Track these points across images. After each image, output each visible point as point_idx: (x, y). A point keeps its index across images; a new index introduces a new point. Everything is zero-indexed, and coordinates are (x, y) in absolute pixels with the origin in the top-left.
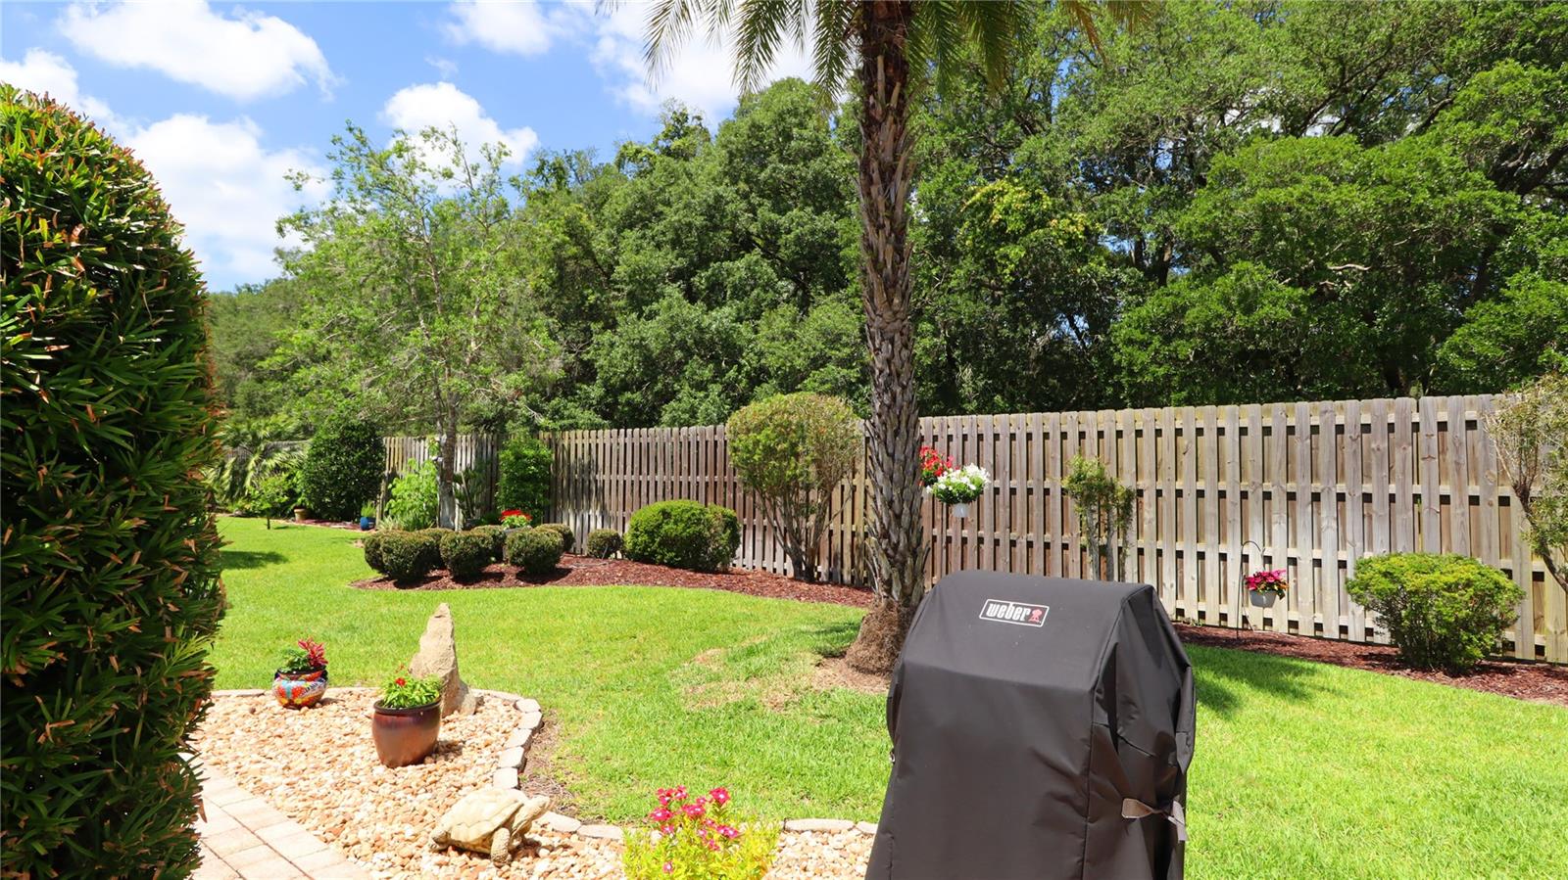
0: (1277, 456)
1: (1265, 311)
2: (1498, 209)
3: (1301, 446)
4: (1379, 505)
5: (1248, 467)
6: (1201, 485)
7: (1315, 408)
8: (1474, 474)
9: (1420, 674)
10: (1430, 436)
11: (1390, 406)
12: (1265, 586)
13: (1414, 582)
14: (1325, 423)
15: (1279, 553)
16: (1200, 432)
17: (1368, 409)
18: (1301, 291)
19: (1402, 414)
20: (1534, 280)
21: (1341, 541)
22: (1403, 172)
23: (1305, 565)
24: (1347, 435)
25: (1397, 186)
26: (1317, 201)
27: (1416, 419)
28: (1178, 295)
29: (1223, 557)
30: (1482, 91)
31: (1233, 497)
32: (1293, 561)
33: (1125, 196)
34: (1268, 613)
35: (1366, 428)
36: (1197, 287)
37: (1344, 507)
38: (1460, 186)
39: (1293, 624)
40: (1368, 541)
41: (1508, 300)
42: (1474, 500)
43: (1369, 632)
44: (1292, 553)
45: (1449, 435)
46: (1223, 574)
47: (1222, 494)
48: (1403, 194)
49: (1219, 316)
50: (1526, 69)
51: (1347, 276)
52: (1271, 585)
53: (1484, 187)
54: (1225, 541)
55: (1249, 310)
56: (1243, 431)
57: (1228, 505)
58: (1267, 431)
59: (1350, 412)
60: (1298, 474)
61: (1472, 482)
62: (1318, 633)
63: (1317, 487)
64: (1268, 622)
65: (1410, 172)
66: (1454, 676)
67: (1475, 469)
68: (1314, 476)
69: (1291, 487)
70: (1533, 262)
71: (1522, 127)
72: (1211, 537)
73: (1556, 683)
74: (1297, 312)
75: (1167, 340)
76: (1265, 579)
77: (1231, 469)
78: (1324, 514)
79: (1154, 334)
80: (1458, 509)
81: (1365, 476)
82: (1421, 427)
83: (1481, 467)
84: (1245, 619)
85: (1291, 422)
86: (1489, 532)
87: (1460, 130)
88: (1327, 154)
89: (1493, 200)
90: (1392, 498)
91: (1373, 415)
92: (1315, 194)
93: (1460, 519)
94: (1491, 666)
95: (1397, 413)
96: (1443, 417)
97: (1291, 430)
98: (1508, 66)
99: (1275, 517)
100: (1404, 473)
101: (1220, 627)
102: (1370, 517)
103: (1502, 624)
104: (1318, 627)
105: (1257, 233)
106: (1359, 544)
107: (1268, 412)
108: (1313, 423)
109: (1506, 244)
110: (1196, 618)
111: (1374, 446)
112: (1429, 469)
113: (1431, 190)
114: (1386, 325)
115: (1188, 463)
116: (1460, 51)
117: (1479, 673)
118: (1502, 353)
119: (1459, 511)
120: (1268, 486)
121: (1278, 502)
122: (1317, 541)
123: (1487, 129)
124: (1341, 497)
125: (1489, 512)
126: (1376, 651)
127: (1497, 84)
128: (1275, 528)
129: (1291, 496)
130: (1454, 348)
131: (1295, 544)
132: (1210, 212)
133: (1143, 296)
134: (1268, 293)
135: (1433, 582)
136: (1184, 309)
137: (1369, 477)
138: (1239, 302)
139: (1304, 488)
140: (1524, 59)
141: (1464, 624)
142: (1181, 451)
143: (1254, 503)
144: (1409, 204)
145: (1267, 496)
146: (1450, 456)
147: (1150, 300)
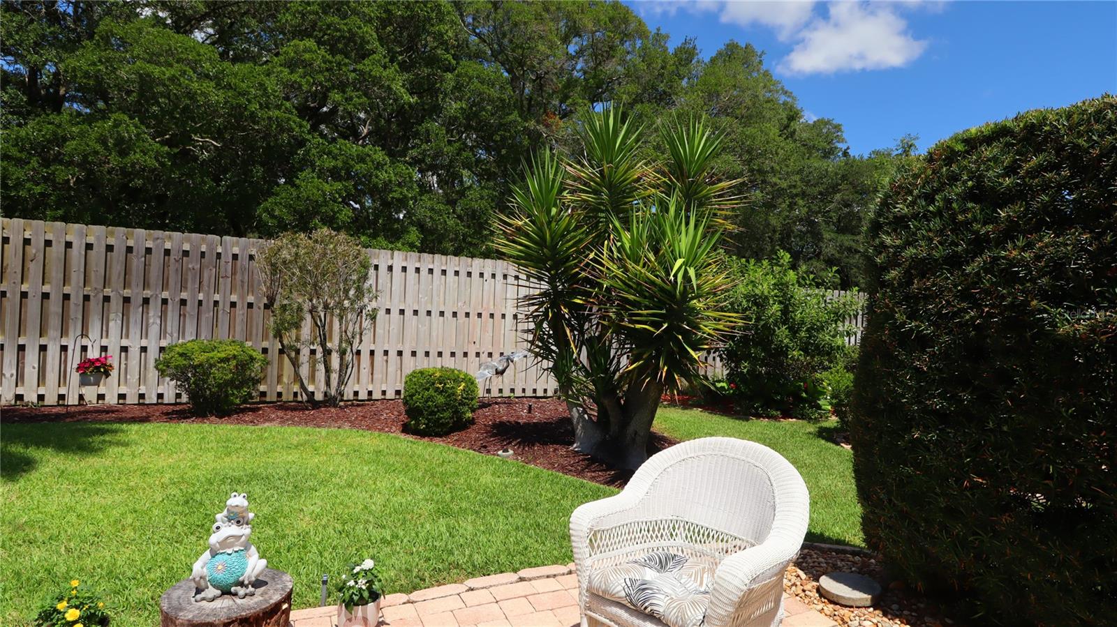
0: (117, 269)
1: (135, 156)
2: (297, 129)
3: (137, 262)
4: (191, 308)
5: (92, 276)
6: (46, 289)
7: (150, 235)
8: (251, 289)
9: (200, 420)
10: (227, 263)
11: (203, 239)
12: (94, 370)
13: (199, 358)
14: (157, 246)
15: (113, 343)
16: (48, 243)
17: (188, 240)
18: (166, 148)
19: (211, 246)
20: (313, 177)
21: (162, 333)
22: (244, 85)
23: (134, 352)
24: (172, 257)
25: (239, 93)
26: (183, 85)
27: (219, 250)
28: (59, 126)
29: (64, 348)
30: (295, 52)
31: (76, 300)
32: (124, 349)
33: (12, 21)
34: (102, 390)
35: (186, 253)
36: (78, 123)
37: (166, 309)
38: (278, 107)
39: (122, 396)
40: (181, 331)
41: (298, 187)
42: (250, 305)
43: (178, 396)
44: (125, 343)
45: (239, 263)
46: (63, 362)
47: (66, 297)
48: (243, 100)
49: (96, 153)
50: (319, 49)
51: (204, 146)
52: (98, 368)
53: (291, 113)
54: (67, 335)
55: (123, 153)
56: (89, 246)
57: (72, 306)
58: (110, 248)
59: (175, 240)
60: (134, 283)
61: (250, 294)
62: (141, 401)
63: (147, 293)
64: (101, 397)
65: (248, 87)
66: (221, 417)
67: (252, 286)
68: (146, 285)
69: (127, 293)
70: (313, 166)
71: (314, 83)
72: (53, 332)
73: (280, 413)
74: (162, 164)
75: (46, 163)
76: (93, 363)
77: (76, 276)
78: (151, 314)
79: (34, 155)
80: (240, 311)
81: (183, 287)
82: (222, 255)
83: (255, 286)
84: (81, 397)
85: (131, 243)
86: (257, 325)
87: (281, 72)
88: (194, 54)
89: (294, 122)
90: (200, 303)
91: (191, 244)
92: (182, 79)
93: (241, 317)
94: (246, 408)
95: (207, 245)
96: (236, 250)
97: (129, 249)
98: (310, 43)
99: (112, 316)
100: (209, 287)
101: (59, 405)
102: (185, 316)
103: (258, 381)
104: (142, 396)
105: (135, 94)
106: (175, 335)
107: (112, 234)
108: (148, 246)
109: (301, 152)
110: (35, 400)
111: (190, 266)
112: (225, 285)
113: (261, 105)
114: (228, 187)
115: (34, 269)
116: (287, 20)
117: (237, 413)
118: (292, 218)
119: (241, 312)
120: (108, 291)
121: (116, 304)
122: (144, 333)
123: (295, 77)
124: (165, 302)
125: (258, 312)
126: (178, 408)
127: (304, 51)
128: (111, 324)
129: (127, 300)
130: (266, 210)
131: (127, 337)
132: (94, 64)
133: (24, 119)
134: (141, 143)
135: (212, 358)
136: (65, 139)
137: (186, 288)
138: (115, 145)
139: (137, 294)
140: (320, 42)
141: (230, 383)
142: (29, 257)
143: (95, 305)
144: (246, 109)
145: (107, 299)
146: (238, 277)
147: (31, 124)
